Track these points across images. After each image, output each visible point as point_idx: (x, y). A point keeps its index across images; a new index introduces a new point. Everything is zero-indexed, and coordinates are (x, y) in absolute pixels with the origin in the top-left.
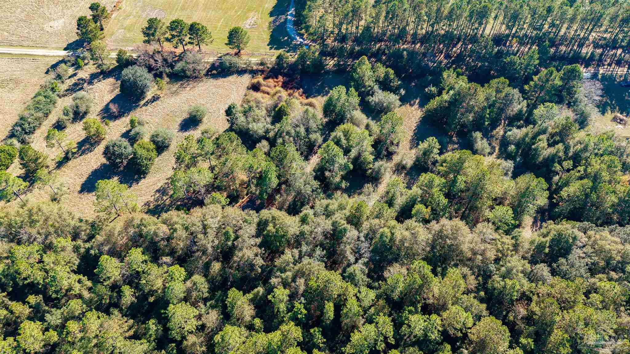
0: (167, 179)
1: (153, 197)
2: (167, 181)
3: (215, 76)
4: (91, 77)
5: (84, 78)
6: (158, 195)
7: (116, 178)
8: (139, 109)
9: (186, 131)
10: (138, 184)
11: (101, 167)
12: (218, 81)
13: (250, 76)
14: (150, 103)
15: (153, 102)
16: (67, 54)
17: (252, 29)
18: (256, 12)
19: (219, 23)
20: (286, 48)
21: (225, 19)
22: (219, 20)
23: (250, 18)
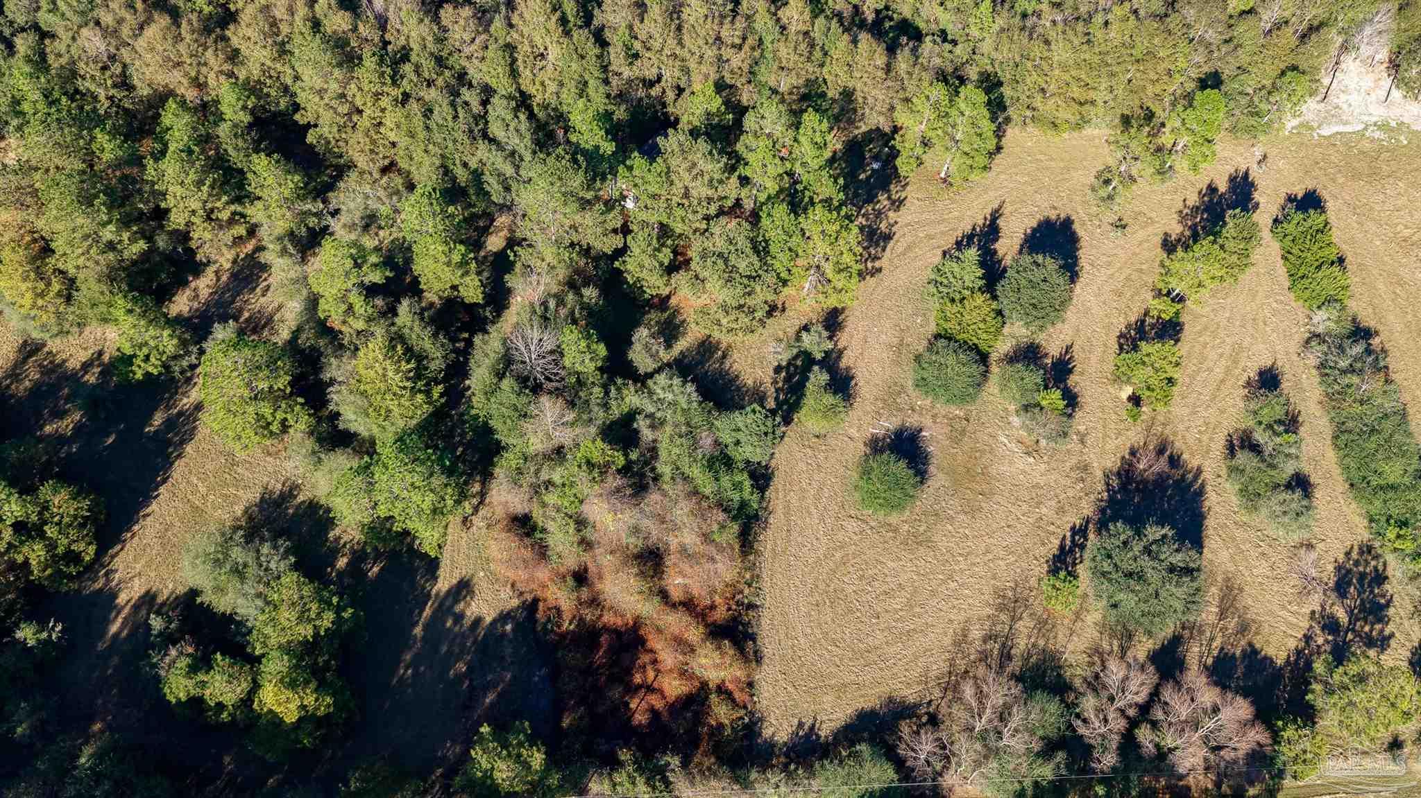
1: (891, 221)
6: (882, 226)
9: (899, 433)
13: (767, 732)
14: (1068, 543)
15: (1062, 547)
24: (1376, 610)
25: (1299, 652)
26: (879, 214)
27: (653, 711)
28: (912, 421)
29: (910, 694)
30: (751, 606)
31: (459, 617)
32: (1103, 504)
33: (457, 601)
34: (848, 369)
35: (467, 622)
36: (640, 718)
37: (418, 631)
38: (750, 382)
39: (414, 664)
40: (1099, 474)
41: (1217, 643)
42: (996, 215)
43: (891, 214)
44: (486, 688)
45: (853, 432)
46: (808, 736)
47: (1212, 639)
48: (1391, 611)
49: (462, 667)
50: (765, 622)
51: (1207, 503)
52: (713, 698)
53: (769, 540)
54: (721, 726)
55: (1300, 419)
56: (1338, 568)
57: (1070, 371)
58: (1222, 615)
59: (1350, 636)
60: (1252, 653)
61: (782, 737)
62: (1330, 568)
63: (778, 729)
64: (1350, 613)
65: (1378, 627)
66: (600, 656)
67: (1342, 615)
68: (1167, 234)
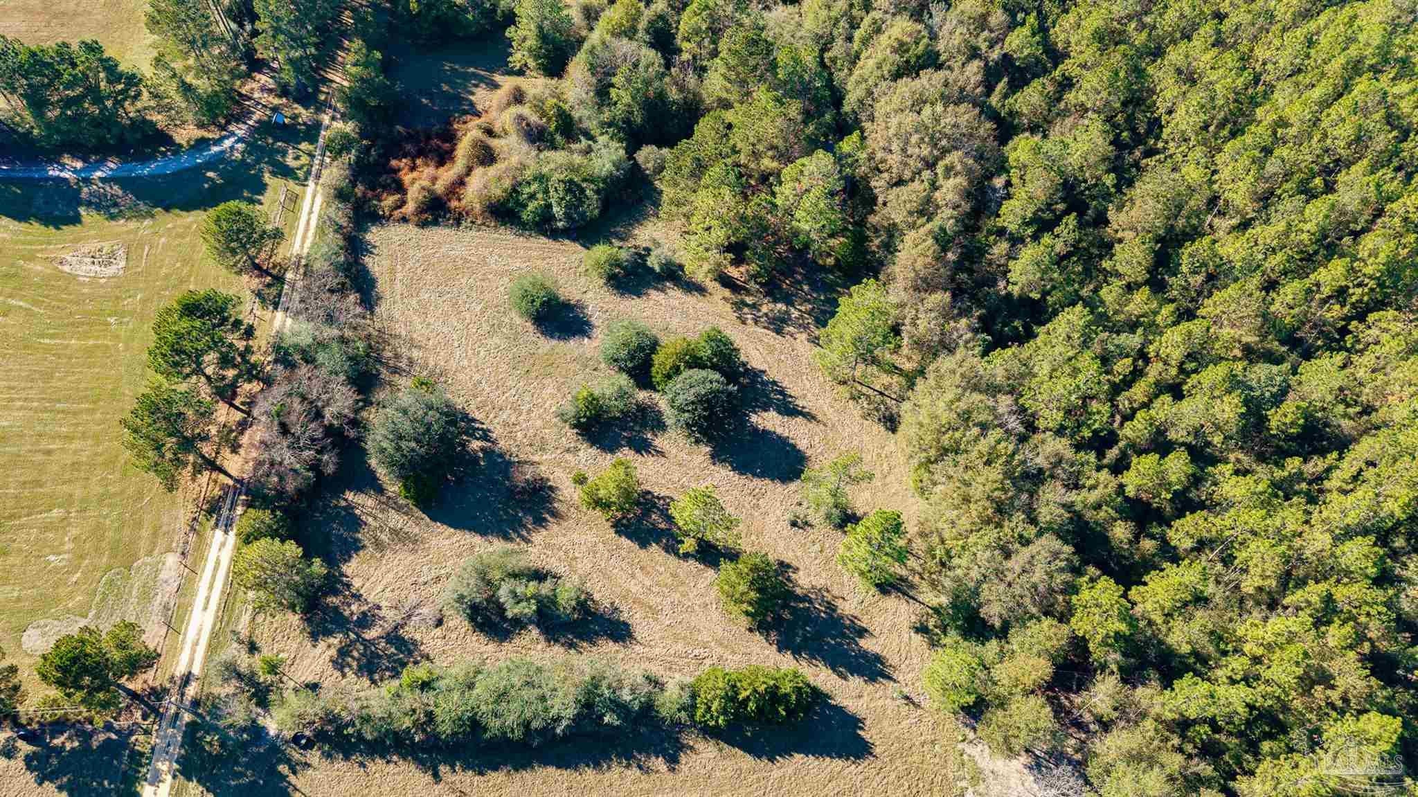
1: (798, 336)
2: (749, 321)
4: (328, 633)
5: (333, 652)
6: (791, 329)
7: (754, 418)
8: (503, 444)
9: (588, 323)
10: (764, 372)
11: (724, 461)
12: (387, 295)
13: (374, 229)
14: (477, 425)
15: (474, 420)
16: (169, 778)
17: (133, 256)
18: (31, 258)
19: (67, 347)
20: (261, 170)
21: (42, 336)
22: (48, 349)
23: (66, 268)
24: (371, 667)
25: (348, 586)
26: (806, 327)
27: (399, 170)
28: (596, 332)
29: (381, 310)
30: (459, 224)
31: (476, 86)
32: (507, 457)
33: (487, 84)
34: (647, 294)
35: (474, 89)
36: (394, 163)
37: (472, 70)
38: (636, 232)
39: (452, 69)
40: (536, 458)
41: (370, 519)
42: (810, 417)
43: (804, 336)
44: (431, 100)
45: (590, 294)
46: (367, 250)
47: (375, 518)
48: (366, 682)
49: (445, 88)
50: (447, 231)
51: (496, 541)
52: (397, 196)
53: (507, 237)
54: (380, 201)
55: (572, 651)
56: (414, 643)
57: (638, 451)
58: (395, 532)
59: (352, 636)
60: (357, 547)
61: (369, 237)
62: (418, 637)
63: (374, 235)
64: (371, 642)
65: (355, 664)
66: (435, 142)
67: (371, 634)
68: (796, 570)
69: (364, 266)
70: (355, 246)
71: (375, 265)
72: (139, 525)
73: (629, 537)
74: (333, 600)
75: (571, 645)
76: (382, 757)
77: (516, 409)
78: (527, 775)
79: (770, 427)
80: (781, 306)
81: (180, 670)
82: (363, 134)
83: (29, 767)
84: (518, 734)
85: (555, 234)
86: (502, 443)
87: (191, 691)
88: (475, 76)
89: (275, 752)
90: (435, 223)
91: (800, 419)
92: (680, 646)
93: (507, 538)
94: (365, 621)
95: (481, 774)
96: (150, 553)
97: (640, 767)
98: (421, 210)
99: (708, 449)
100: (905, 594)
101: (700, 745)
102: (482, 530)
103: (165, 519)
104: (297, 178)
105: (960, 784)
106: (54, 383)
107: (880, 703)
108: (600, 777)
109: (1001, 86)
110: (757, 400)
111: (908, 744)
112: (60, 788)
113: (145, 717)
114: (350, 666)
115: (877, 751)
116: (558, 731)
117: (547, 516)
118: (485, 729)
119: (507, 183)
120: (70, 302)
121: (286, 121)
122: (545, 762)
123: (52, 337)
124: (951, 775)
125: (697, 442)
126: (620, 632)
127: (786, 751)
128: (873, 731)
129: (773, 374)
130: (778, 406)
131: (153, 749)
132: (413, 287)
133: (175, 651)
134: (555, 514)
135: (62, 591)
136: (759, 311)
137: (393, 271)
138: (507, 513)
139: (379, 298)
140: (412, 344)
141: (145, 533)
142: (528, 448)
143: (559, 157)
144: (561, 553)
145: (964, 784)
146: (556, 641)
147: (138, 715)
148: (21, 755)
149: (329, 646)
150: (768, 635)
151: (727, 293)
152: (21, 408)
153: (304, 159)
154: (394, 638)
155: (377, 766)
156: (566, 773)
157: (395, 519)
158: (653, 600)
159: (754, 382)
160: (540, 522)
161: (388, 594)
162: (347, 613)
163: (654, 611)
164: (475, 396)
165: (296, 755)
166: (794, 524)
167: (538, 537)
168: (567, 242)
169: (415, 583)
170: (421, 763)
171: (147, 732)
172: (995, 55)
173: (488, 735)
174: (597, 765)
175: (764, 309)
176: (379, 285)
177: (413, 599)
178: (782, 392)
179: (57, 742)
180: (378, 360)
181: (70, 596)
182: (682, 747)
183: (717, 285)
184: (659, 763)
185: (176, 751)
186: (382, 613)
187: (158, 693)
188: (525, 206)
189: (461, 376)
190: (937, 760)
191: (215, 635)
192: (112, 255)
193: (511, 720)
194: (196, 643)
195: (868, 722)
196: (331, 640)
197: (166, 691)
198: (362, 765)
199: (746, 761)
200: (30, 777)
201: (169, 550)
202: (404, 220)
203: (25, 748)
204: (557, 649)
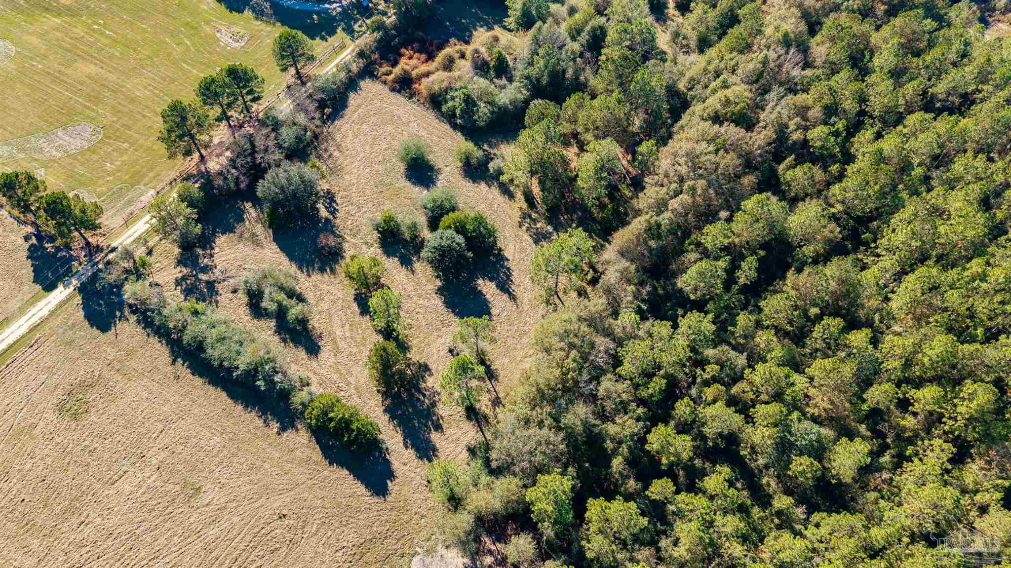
0: (520, 226)
2: (524, 228)
3: (334, 116)
4: (186, 266)
5: (180, 275)
7: (480, 282)
9: (434, 183)
10: (508, 260)
11: (441, 294)
12: (346, 117)
13: (368, 80)
14: (334, 205)
15: (335, 201)
16: (72, 288)
17: (250, 42)
18: (208, 22)
19: (190, 72)
20: (339, 25)
21: (185, 62)
22: (181, 69)
23: (218, 35)
24: (190, 292)
25: (212, 248)
27: (403, 55)
28: (433, 189)
29: (338, 123)
30: (410, 98)
31: (481, 26)
32: (335, 229)
33: (487, 28)
34: (479, 184)
35: (478, 27)
36: (403, 50)
37: (486, 17)
38: (502, 146)
39: (475, 12)
40: (348, 238)
41: (248, 222)
42: (513, 297)
45: (448, 169)
46: (356, 90)
47: (250, 223)
48: (182, 297)
50: (402, 99)
51: (294, 266)
52: (390, 68)
53: (430, 117)
54: (381, 66)
55: (283, 344)
56: (217, 293)
57: (402, 264)
58: (254, 235)
59: (194, 273)
60: (232, 230)
61: (362, 83)
62: (221, 291)
63: (367, 85)
64: (199, 280)
65: (184, 287)
67: (203, 277)
68: (431, 375)
69: (347, 97)
70: (351, 84)
71: (354, 99)
72: (151, 170)
73: (359, 306)
74: (200, 251)
75: (284, 341)
76: (159, 337)
77: (359, 208)
78: (211, 388)
79: (484, 291)
80: (550, 228)
81: (114, 244)
82: (395, 27)
83: (29, 250)
84: (216, 364)
85: (455, 126)
86: (338, 221)
87: (111, 256)
88: (485, 21)
89: (121, 305)
90: (399, 92)
91: (505, 297)
92: (335, 376)
93: (300, 268)
94: (205, 269)
95: (193, 374)
96: (145, 185)
97: (265, 421)
98: (395, 81)
99: (440, 284)
100: (479, 426)
101: (303, 431)
102: (291, 257)
103: (164, 172)
104: (353, 37)
105: (417, 549)
106: (173, 87)
107: (413, 475)
108: (242, 413)
109: (790, 159)
110: (490, 273)
111: (409, 508)
112: (32, 265)
113: (85, 256)
114: (182, 286)
115: (389, 498)
116: (234, 374)
117: (328, 270)
118: (204, 351)
119: (444, 85)
120: (208, 51)
121: (370, 5)
122: (224, 389)
123: (188, 64)
124: (416, 541)
125: (437, 277)
126: (313, 349)
127: (342, 464)
128: (396, 488)
129: (511, 265)
130: (500, 282)
131: (77, 272)
132: (362, 121)
133: (120, 234)
134: (333, 271)
135: (100, 182)
136: (535, 224)
137: (359, 106)
138: (311, 256)
139: (342, 117)
140: (338, 147)
141: (151, 175)
142: (348, 231)
143: (483, 83)
144: (318, 293)
145: (419, 550)
146: (280, 334)
147: (83, 254)
148: (31, 242)
149: (181, 272)
150: (386, 399)
151: (525, 206)
152: (150, 91)
153: (364, 29)
154: (211, 285)
155: (154, 340)
156: (229, 401)
157: (259, 229)
158: (342, 345)
159: (498, 262)
160: (322, 270)
161: (224, 263)
162: (200, 261)
163: (337, 351)
164: (345, 190)
165: (127, 311)
166: (451, 351)
167: (316, 277)
168: (459, 134)
169: (240, 266)
170: (172, 352)
171: (80, 264)
172: (796, 136)
173: (203, 355)
174: (246, 407)
175: (538, 226)
176: (347, 110)
177: (233, 273)
178: (508, 277)
179: (46, 245)
180: (315, 148)
181: (101, 186)
182: (293, 426)
183: (522, 198)
184: (275, 426)
185: (84, 278)
186: (215, 271)
187: (99, 249)
188: (446, 102)
189: (347, 177)
190: (416, 527)
191: (139, 238)
192: (242, 37)
193: (216, 354)
194: (129, 237)
195: (397, 481)
196: (184, 269)
197: (102, 250)
198: (148, 335)
199: (316, 454)
200: (26, 253)
201: (154, 188)
202: (385, 83)
203: (34, 240)
204: (276, 338)
